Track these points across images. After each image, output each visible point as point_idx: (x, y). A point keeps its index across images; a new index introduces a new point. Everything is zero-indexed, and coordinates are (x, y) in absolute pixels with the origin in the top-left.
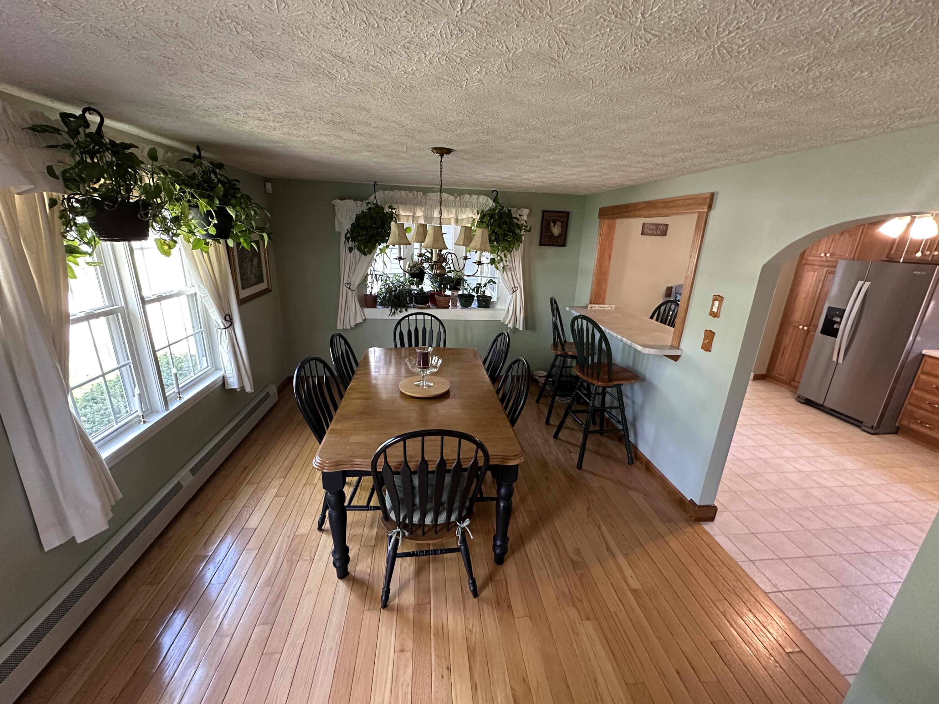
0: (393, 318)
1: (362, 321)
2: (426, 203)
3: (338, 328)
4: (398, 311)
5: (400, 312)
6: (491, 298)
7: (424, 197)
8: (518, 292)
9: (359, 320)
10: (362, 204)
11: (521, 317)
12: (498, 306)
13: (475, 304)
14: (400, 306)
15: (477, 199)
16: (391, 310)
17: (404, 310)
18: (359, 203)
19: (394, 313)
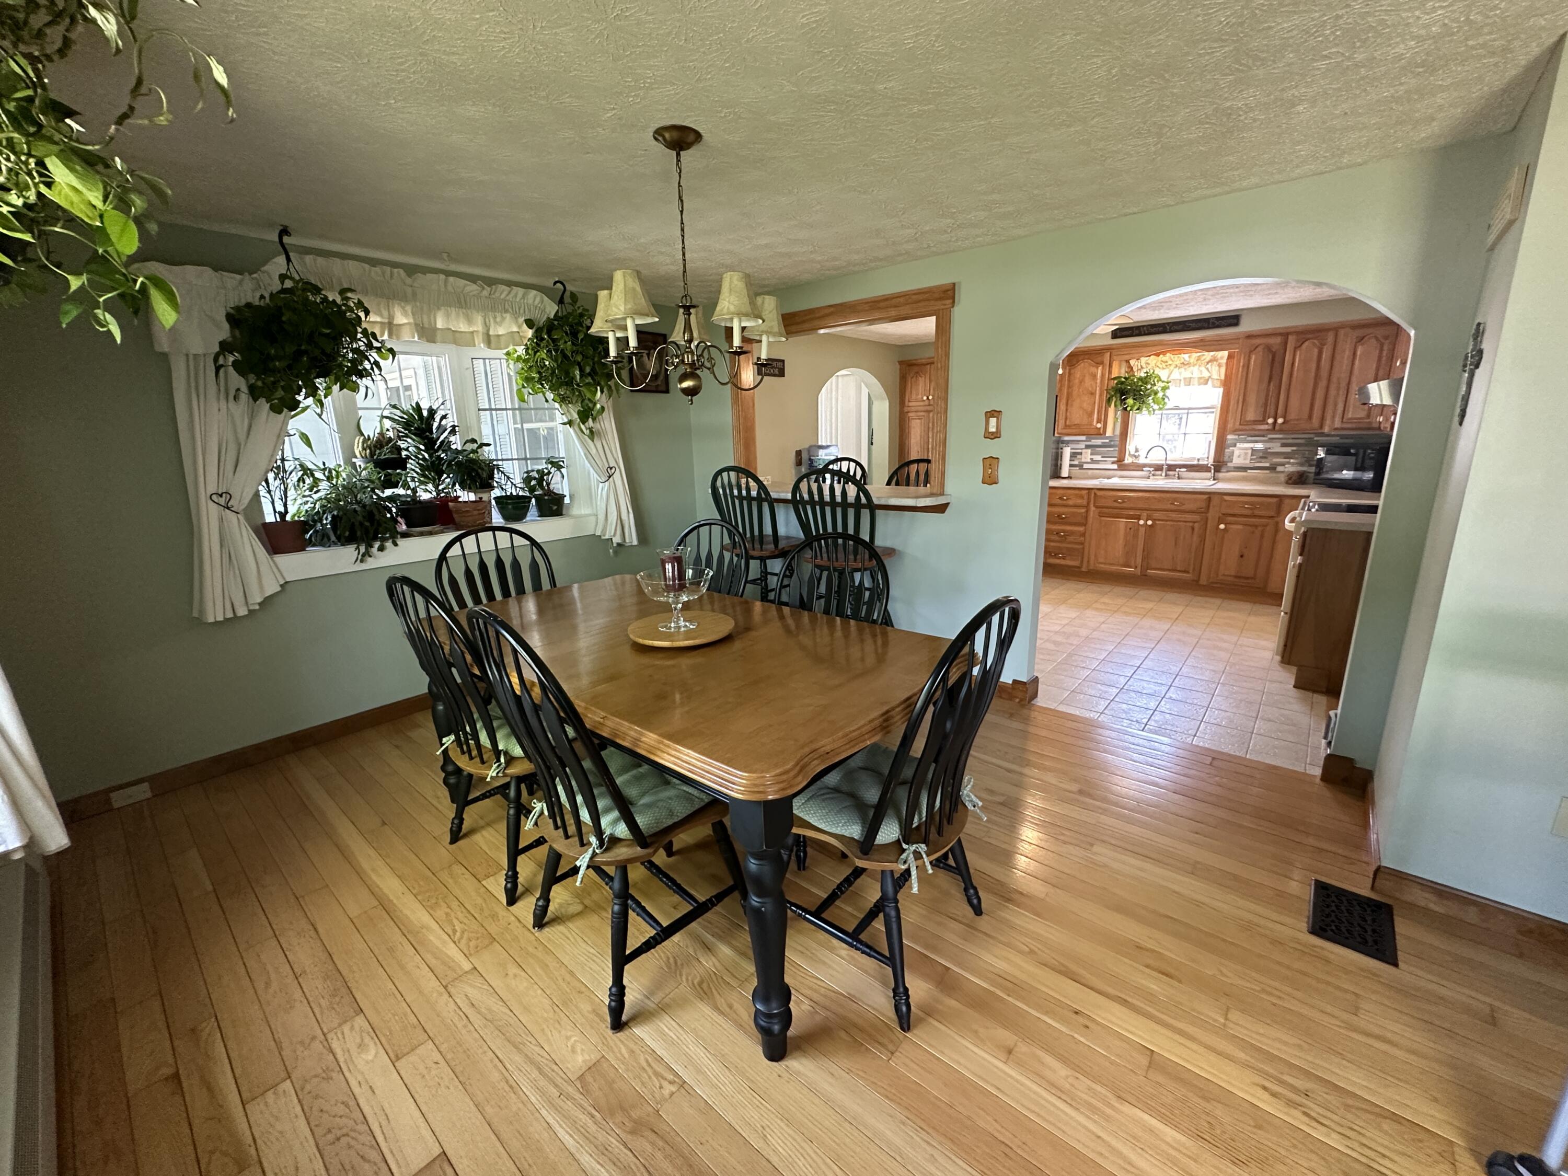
0: (364, 566)
1: (279, 589)
2: (414, 294)
3: (211, 620)
4: (374, 550)
5: (381, 549)
6: (563, 497)
7: (408, 281)
8: (617, 476)
9: (272, 588)
10: (241, 282)
11: (629, 520)
12: (575, 511)
13: (533, 511)
14: (375, 538)
15: (523, 297)
16: (358, 548)
17: (389, 544)
18: (231, 279)
19: (367, 554)
